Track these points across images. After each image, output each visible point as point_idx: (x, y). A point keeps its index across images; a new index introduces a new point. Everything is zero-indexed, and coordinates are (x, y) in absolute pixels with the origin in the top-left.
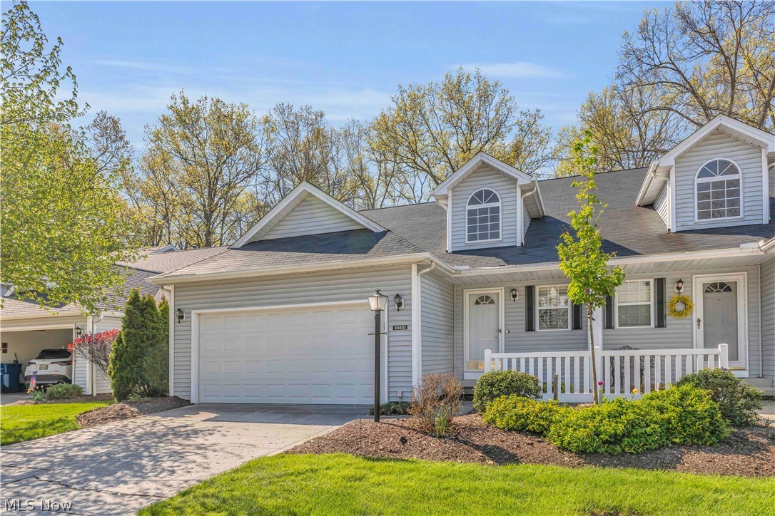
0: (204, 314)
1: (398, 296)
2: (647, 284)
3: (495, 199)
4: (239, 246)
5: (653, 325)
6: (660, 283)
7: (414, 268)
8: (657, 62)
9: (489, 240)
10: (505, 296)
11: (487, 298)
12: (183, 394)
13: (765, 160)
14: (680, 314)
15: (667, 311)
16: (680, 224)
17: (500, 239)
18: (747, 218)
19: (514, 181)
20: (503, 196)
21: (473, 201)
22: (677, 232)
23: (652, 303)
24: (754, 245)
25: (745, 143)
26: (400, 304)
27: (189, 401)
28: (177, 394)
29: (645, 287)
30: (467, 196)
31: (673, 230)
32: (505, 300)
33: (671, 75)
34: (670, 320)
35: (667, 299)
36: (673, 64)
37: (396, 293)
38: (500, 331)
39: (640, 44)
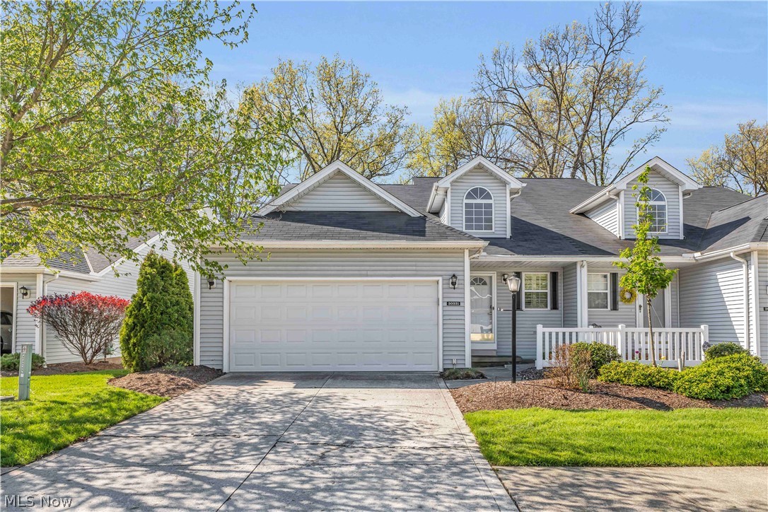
0: (235, 281)
1: (454, 276)
2: (605, 276)
3: (488, 196)
4: (263, 215)
5: (609, 308)
6: (614, 276)
7: (467, 252)
8: (505, 86)
9: (483, 231)
10: (497, 279)
11: (481, 280)
12: (212, 363)
13: (681, 194)
14: (629, 301)
15: (619, 298)
16: (627, 233)
17: (493, 231)
18: (670, 234)
19: (504, 183)
20: (495, 195)
21: (469, 196)
22: (626, 239)
23: (608, 291)
24: (691, 255)
25: (668, 180)
26: (454, 284)
27: (221, 370)
28: (203, 363)
29: (603, 279)
30: (464, 191)
31: (623, 238)
32: (497, 283)
33: (512, 98)
34: (621, 305)
35: (619, 290)
36: (516, 89)
37: (452, 273)
38: (494, 308)
39: (491, 67)
